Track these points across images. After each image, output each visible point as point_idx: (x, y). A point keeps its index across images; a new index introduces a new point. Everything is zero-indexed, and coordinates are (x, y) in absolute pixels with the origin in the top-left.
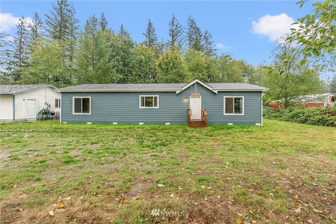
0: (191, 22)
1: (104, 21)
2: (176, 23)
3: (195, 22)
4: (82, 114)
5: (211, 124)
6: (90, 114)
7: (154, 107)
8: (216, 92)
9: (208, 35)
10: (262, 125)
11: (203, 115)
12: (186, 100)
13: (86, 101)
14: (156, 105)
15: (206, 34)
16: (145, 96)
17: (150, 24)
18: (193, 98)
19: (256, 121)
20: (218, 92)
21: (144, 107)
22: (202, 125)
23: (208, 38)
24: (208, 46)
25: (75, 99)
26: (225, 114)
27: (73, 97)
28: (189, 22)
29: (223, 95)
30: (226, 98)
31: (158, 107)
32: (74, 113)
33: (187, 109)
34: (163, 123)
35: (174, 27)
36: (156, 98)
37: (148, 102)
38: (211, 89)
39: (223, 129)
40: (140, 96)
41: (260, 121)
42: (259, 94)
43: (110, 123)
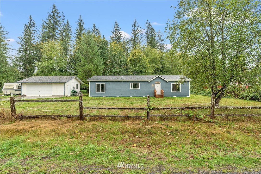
0: (148, 25)
1: (81, 22)
2: (137, 25)
3: (151, 25)
4: (100, 92)
5: (165, 96)
6: (105, 92)
7: (137, 89)
8: (168, 81)
9: (160, 34)
10: (189, 97)
11: (162, 92)
12: (153, 85)
13: (103, 86)
14: (138, 88)
15: (159, 33)
16: (133, 83)
17: (116, 24)
18: (157, 84)
19: (187, 95)
20: (169, 81)
21: (133, 89)
22: (161, 97)
23: (161, 36)
24: (161, 42)
25: (97, 85)
26: (172, 92)
27: (96, 84)
28: (147, 24)
29: (171, 82)
30: (172, 84)
31: (139, 89)
32: (96, 92)
33: (154, 89)
34: (142, 96)
35: (136, 28)
36: (138, 84)
37: (135, 86)
38: (165, 80)
39: (171, 98)
40: (130, 83)
41: (188, 95)
42: (188, 82)
43: (115, 97)
